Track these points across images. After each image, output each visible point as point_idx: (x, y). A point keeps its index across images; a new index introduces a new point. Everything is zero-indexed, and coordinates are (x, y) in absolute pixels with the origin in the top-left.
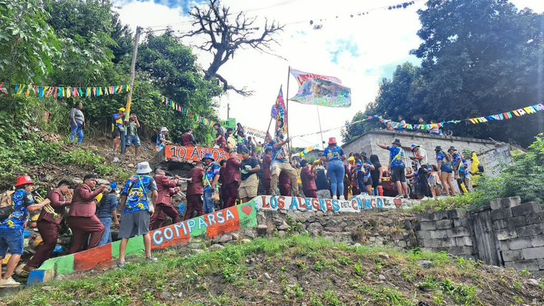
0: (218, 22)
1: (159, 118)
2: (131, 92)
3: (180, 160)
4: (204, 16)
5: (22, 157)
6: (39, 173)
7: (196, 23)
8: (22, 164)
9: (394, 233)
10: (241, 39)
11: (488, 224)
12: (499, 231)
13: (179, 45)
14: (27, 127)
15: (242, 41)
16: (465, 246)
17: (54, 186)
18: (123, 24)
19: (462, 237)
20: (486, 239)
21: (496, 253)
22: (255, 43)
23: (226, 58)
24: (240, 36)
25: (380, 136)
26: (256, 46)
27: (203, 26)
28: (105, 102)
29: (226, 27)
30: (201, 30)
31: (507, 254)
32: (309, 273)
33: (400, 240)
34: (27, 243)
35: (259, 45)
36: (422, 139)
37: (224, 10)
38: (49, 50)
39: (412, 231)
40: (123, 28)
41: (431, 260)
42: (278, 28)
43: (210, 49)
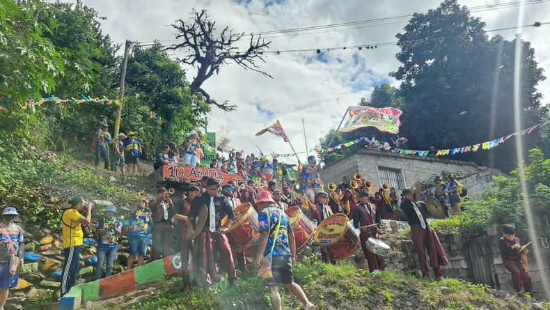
0: (203, 36)
1: (147, 134)
2: (121, 108)
3: (178, 180)
4: (188, 30)
5: (24, 177)
6: (44, 194)
7: (180, 36)
8: (24, 184)
9: (394, 256)
10: (225, 54)
11: (483, 249)
12: (495, 255)
13: (166, 59)
14: (26, 146)
15: (225, 55)
16: (462, 268)
17: (60, 208)
18: (104, 34)
19: (459, 260)
20: (481, 262)
21: (491, 276)
22: (240, 59)
23: (211, 73)
24: (224, 51)
25: (366, 156)
26: (240, 62)
27: (187, 39)
28: (93, 117)
29: (212, 42)
30: (185, 43)
31: (503, 277)
32: (345, 301)
33: (399, 262)
34: (37, 267)
35: (243, 61)
36: (404, 160)
37: (209, 24)
38: (54, 69)
39: (409, 253)
40: (103, 38)
41: (447, 286)
42: (264, 45)
43: (193, 63)
